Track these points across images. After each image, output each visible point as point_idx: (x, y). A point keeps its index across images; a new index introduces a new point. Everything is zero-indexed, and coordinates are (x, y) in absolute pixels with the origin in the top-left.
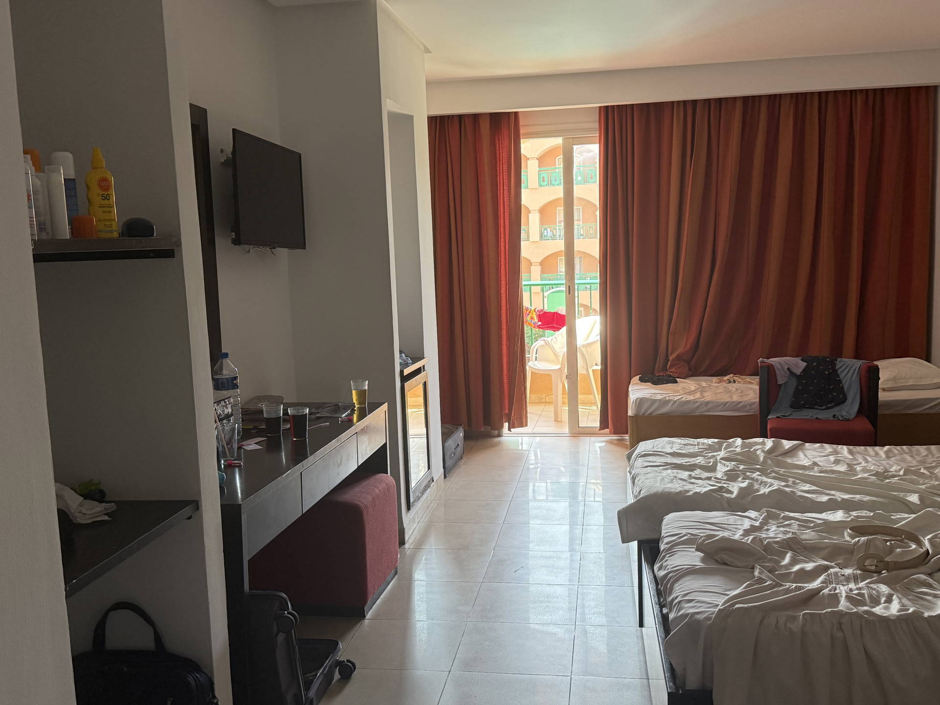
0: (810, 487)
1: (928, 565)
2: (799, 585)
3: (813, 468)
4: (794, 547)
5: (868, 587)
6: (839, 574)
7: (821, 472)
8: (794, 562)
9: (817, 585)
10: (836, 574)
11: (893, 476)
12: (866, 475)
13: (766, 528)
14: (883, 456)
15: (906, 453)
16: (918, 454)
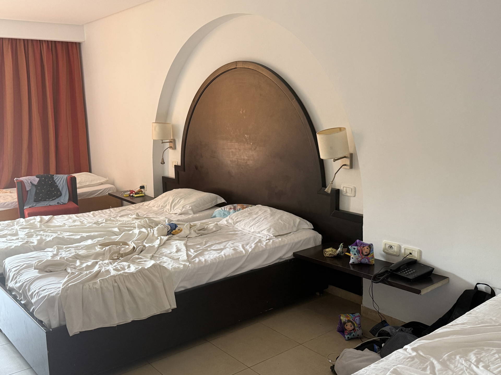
0: (69, 233)
1: (136, 252)
2: (90, 271)
3: (65, 226)
4: (78, 257)
5: (118, 265)
6: (103, 263)
7: (69, 227)
8: (82, 263)
9: (97, 269)
10: (102, 263)
11: (102, 223)
12: (90, 225)
13: (60, 254)
14: (92, 216)
15: (101, 213)
16: (106, 213)
